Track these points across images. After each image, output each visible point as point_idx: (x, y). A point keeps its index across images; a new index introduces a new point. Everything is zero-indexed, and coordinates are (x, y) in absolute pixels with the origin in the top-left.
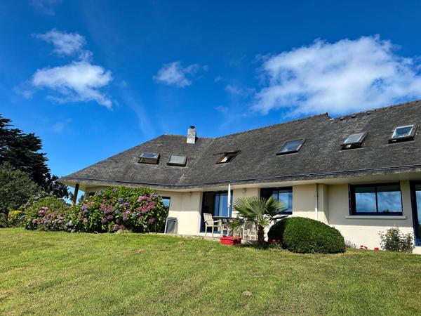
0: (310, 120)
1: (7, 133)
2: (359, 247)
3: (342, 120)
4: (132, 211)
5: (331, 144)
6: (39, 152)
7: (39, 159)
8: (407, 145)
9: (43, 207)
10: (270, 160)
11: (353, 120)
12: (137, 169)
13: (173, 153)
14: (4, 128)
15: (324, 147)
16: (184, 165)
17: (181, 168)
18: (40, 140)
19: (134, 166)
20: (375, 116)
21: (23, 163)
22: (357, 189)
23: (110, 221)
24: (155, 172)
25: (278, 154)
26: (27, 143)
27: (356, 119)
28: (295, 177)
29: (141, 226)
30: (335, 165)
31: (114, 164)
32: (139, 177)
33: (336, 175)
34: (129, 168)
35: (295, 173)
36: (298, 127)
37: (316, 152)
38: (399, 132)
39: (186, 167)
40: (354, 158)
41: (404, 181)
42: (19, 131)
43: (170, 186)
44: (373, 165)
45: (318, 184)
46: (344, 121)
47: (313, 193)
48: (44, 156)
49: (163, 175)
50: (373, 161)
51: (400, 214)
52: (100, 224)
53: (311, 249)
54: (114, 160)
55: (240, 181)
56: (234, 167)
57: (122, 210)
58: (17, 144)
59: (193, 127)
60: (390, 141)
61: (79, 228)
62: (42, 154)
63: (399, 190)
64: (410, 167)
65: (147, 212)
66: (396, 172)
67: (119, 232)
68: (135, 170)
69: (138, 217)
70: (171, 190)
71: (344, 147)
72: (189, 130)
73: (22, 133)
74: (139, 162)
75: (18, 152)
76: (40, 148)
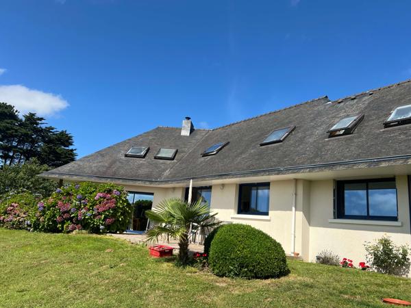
0: (307, 105)
1: (41, 130)
2: (341, 260)
3: (339, 103)
4: (89, 210)
5: (320, 131)
6: (71, 147)
7: (69, 154)
8: (406, 129)
9: (13, 204)
10: (252, 151)
11: (352, 102)
12: (122, 163)
13: (164, 146)
14: (39, 126)
15: (311, 134)
16: (172, 159)
17: (169, 162)
18: (71, 137)
19: (120, 161)
20: (377, 96)
21: (54, 158)
22: (346, 186)
23: (68, 219)
24: (140, 166)
25: (262, 145)
26: (59, 140)
27: (355, 101)
28: (268, 171)
29: (98, 226)
30: (316, 156)
31: (100, 159)
32: (122, 172)
33: (312, 169)
34: (114, 162)
35: (272, 167)
36: (292, 115)
37: (302, 140)
38: (399, 113)
39: (175, 161)
40: (339, 147)
41: (401, 176)
42: (52, 129)
43: (151, 182)
44: (359, 155)
45: (296, 180)
46: (342, 104)
47: (290, 190)
48: (74, 152)
49: (147, 170)
50: (360, 151)
51: (395, 219)
52: (55, 222)
53: (230, 272)
54: (100, 154)
55: (215, 176)
56: (217, 160)
57: (79, 208)
58: (50, 141)
59: (188, 118)
60: (387, 125)
61: (36, 227)
62: (72, 150)
63: (394, 187)
64: (401, 158)
65: (104, 211)
66: (383, 165)
67: (74, 232)
68: (120, 165)
69: (95, 216)
70: (152, 185)
71: (332, 134)
72: (184, 122)
73: (55, 130)
74: (126, 156)
75: (50, 148)
76: (72, 145)
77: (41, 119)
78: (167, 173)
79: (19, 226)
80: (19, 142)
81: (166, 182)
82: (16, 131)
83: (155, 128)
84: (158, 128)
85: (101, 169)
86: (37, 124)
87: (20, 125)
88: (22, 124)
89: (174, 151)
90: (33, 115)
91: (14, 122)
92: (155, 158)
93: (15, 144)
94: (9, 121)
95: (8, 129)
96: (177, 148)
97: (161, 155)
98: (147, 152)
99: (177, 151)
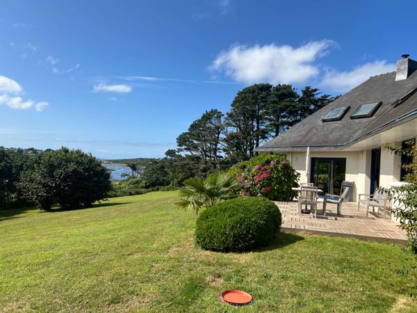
1: (318, 100)
14: (315, 97)
16: (370, 115)
17: (366, 120)
19: (316, 127)
24: (333, 130)
32: (315, 139)
34: (311, 130)
39: (373, 117)
42: (327, 97)
68: (315, 132)
74: (324, 121)
77: (316, 90)
78: (359, 133)
84: (370, 80)
85: (298, 139)
86: (313, 95)
88: (300, 100)
89: (376, 105)
90: (309, 88)
91: (293, 99)
92: (352, 118)
96: (382, 100)
97: (360, 113)
98: (346, 112)
99: (380, 104)
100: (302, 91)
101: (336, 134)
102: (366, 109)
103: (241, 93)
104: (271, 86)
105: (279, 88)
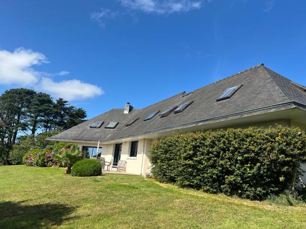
1: (67, 109)
6: (85, 119)
12: (87, 131)
16: (114, 128)
17: (112, 130)
18: (85, 112)
23: (50, 161)
24: (96, 133)
25: (144, 121)
26: (77, 114)
32: (86, 136)
34: (84, 131)
42: (73, 107)
45: (145, 139)
47: (142, 144)
52: (44, 162)
58: (72, 116)
59: (129, 103)
61: (37, 164)
67: (52, 167)
72: (125, 105)
73: (75, 108)
74: (91, 127)
75: (71, 120)
76: (86, 117)
77: (66, 102)
78: (109, 136)
79: (31, 165)
80: (54, 117)
81: (107, 141)
82: (51, 110)
83: (111, 109)
84: (113, 110)
85: (76, 135)
86: (64, 105)
87: (54, 107)
88: (55, 106)
89: (116, 123)
90: (62, 99)
91: (50, 105)
92: (105, 128)
93: (52, 118)
94: (47, 105)
95: (46, 110)
96: (119, 121)
97: (109, 126)
98: (102, 124)
99: (118, 123)
100: (57, 100)
101: (98, 135)
102: (112, 125)
103: (9, 92)
104: (35, 93)
105: (41, 95)
